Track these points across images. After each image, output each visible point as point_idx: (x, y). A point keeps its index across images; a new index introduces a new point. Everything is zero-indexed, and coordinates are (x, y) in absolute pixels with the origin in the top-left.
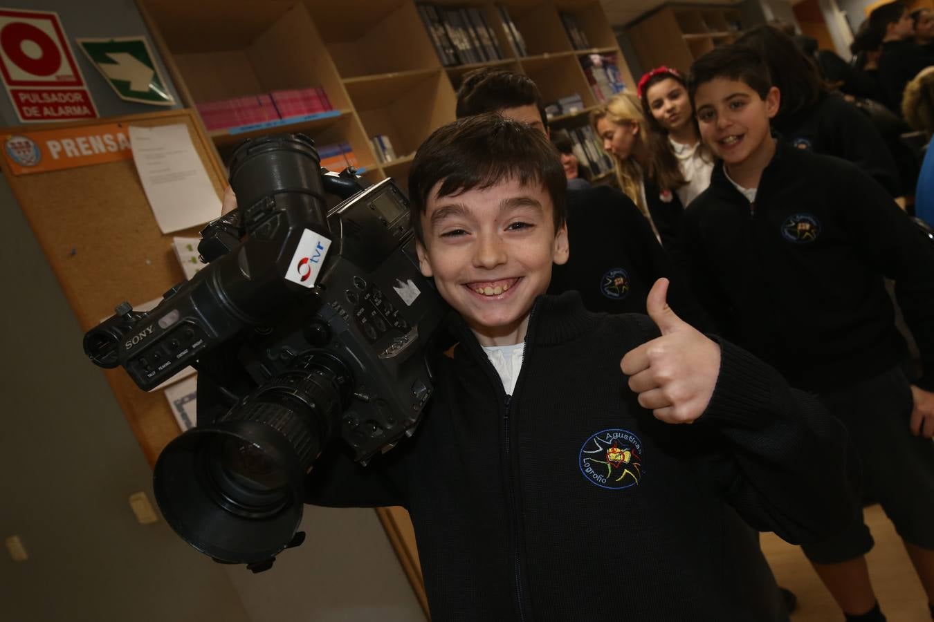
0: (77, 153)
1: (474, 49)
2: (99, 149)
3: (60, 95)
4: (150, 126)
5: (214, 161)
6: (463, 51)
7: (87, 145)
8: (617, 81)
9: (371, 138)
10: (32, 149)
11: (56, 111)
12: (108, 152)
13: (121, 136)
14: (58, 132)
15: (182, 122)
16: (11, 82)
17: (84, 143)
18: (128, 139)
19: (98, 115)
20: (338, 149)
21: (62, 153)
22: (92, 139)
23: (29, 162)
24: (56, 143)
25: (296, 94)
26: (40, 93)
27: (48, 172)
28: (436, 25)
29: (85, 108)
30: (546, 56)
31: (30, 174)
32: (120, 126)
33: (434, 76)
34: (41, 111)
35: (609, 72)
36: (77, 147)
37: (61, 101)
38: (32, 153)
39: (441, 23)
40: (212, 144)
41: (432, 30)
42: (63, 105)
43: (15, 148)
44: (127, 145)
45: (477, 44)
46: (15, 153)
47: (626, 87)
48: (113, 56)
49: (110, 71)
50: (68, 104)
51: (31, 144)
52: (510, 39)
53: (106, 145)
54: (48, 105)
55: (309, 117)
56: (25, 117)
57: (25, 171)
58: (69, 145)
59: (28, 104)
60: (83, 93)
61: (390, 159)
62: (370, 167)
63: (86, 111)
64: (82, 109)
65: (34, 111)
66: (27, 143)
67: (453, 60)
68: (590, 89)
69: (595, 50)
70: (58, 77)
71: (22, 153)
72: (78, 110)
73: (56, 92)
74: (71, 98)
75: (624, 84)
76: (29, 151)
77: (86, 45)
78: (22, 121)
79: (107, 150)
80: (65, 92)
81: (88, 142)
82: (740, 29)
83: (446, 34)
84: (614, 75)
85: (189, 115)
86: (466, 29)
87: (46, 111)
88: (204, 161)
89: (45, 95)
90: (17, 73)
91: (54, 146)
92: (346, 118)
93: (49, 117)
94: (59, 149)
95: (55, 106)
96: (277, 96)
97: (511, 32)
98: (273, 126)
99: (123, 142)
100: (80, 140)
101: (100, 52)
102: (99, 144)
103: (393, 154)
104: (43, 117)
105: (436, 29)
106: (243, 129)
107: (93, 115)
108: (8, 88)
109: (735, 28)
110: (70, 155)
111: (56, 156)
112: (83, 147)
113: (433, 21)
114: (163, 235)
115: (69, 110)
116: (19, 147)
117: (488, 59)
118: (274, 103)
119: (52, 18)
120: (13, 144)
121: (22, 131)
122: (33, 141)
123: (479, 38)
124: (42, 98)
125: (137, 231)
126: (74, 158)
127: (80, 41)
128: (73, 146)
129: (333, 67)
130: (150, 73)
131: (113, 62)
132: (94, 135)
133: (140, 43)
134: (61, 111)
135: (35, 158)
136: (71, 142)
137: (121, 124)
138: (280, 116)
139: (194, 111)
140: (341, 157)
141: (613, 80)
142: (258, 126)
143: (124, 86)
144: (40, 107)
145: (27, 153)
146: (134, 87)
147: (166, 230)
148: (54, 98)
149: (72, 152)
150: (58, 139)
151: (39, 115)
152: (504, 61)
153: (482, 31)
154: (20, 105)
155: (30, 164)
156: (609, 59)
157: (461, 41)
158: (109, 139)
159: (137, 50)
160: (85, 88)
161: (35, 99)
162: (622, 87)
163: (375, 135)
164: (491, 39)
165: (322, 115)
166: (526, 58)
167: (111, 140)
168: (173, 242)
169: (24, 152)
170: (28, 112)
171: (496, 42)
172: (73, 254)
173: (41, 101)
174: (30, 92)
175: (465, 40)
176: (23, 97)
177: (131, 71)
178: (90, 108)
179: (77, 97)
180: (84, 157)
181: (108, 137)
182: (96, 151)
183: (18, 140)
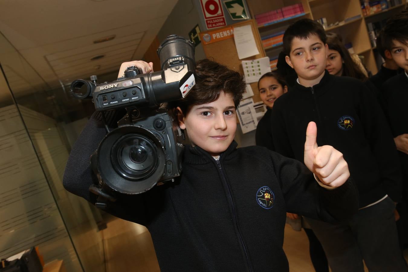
0: (220, 37)
3: (217, 20)
4: (240, 26)
5: (258, 36)
7: (222, 34)
11: (216, 25)
12: (228, 36)
13: (232, 30)
14: (216, 31)
15: (249, 24)
16: (206, 18)
21: (216, 37)
22: (224, 32)
25: (291, 7)
27: (213, 43)
31: (208, 44)
32: (232, 27)
34: (212, 25)
36: (220, 35)
37: (217, 21)
38: (209, 38)
40: (258, 29)
42: (218, 23)
43: (205, 37)
48: (232, 5)
49: (231, 11)
50: (219, 22)
51: (209, 35)
53: (227, 34)
54: (214, 23)
56: (208, 28)
57: (207, 43)
59: (209, 24)
60: (223, 18)
63: (223, 24)
65: (210, 26)
66: (208, 36)
70: (217, 15)
72: (221, 24)
73: (216, 19)
74: (220, 20)
77: (226, 3)
78: (208, 29)
80: (218, 19)
81: (223, 33)
85: (252, 21)
87: (214, 25)
88: (254, 36)
90: (208, 15)
91: (214, 36)
92: (307, 15)
93: (214, 27)
94: (215, 36)
95: (216, 23)
96: (284, 9)
99: (232, 32)
100: (221, 33)
101: (229, 5)
102: (226, 34)
103: (326, 25)
104: (212, 27)
106: (269, 24)
107: (225, 25)
108: (205, 20)
110: (218, 38)
111: (214, 38)
112: (221, 35)
114: (239, 60)
115: (219, 24)
118: (282, 12)
120: (205, 36)
121: (207, 32)
122: (209, 34)
124: (213, 21)
125: (233, 59)
126: (219, 38)
127: (224, 2)
130: (241, 9)
131: (232, 7)
132: (224, 31)
134: (217, 25)
136: (218, 34)
138: (283, 16)
139: (254, 20)
142: (274, 22)
143: (234, 15)
144: (212, 24)
146: (237, 15)
147: (240, 58)
148: (216, 21)
149: (219, 37)
150: (215, 33)
154: (208, 24)
158: (229, 32)
160: (224, 17)
161: (211, 22)
163: (320, 18)
168: (241, 62)
169: (207, 38)
173: (212, 22)
174: (210, 20)
176: (208, 22)
177: (237, 9)
178: (225, 23)
179: (222, 20)
180: (221, 38)
181: (228, 31)
182: (225, 36)
183: (206, 35)
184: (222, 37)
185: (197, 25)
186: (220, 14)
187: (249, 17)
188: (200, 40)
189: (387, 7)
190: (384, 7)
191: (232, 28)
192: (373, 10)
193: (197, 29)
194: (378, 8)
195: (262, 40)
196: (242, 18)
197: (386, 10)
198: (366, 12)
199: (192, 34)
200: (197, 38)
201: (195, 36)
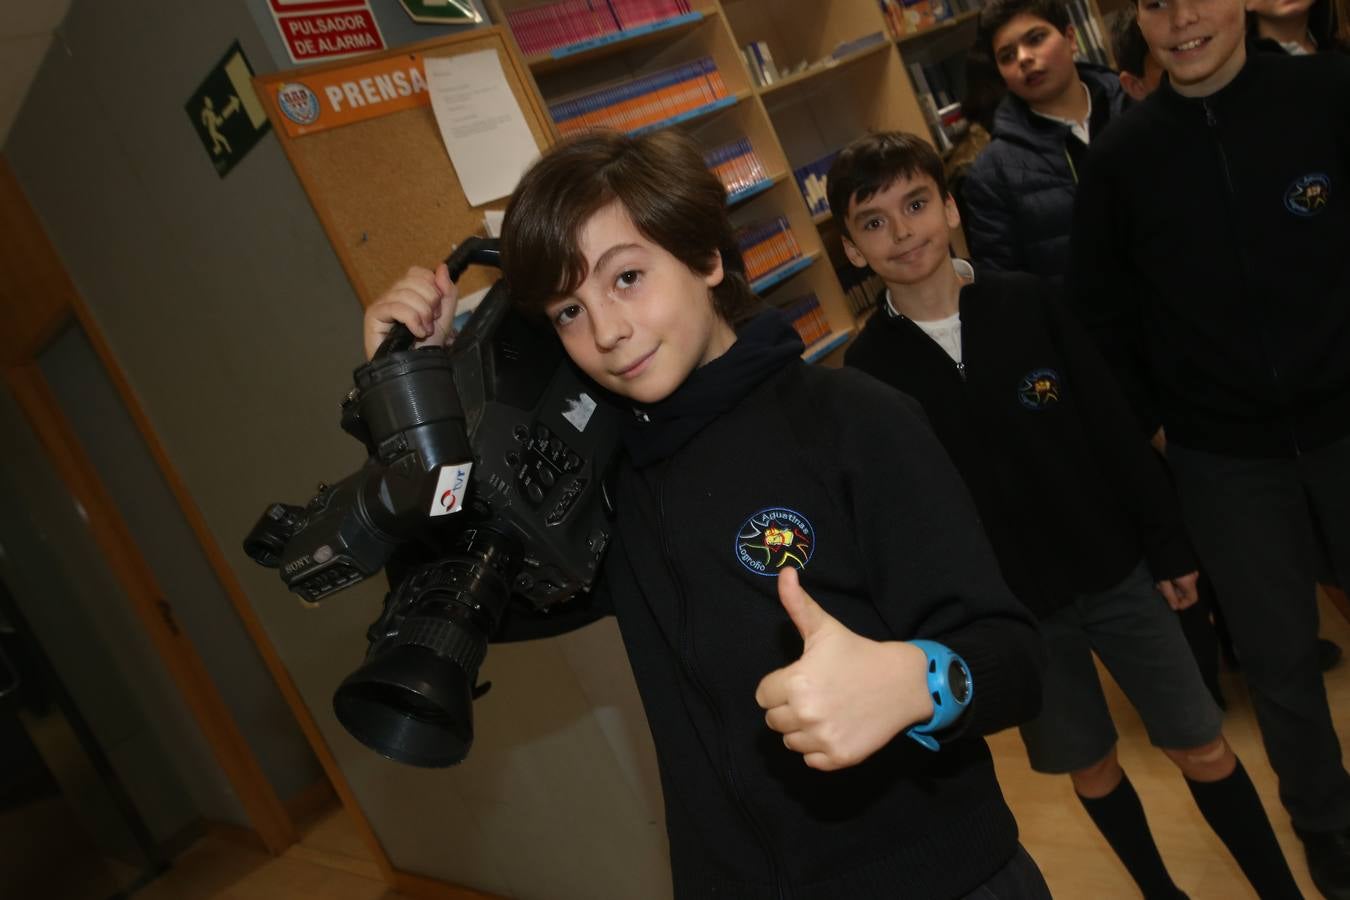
0: (362, 102)
2: (389, 95)
3: (337, 20)
4: (450, 55)
5: (533, 100)
7: (373, 90)
9: (743, 48)
10: (308, 100)
11: (334, 43)
12: (400, 97)
13: (414, 73)
14: (339, 73)
15: (490, 46)
16: (279, 7)
17: (369, 86)
18: (423, 75)
19: (385, 46)
20: (698, 68)
21: (344, 102)
22: (378, 80)
23: (308, 117)
24: (337, 90)
26: (313, 19)
27: (328, 130)
29: (368, 36)
31: (307, 135)
32: (412, 58)
34: (316, 45)
36: (362, 92)
37: (340, 28)
38: (308, 107)
40: (529, 73)
42: (341, 34)
43: (289, 100)
44: (422, 84)
46: (289, 107)
50: (349, 32)
51: (308, 92)
53: (396, 87)
54: (324, 36)
55: (659, 25)
56: (297, 55)
57: (302, 131)
58: (352, 90)
59: (300, 36)
60: (365, 14)
61: (769, 80)
62: (741, 93)
63: (370, 40)
64: (364, 36)
65: (307, 46)
71: (298, 107)
72: (360, 40)
73: (332, 16)
74: (350, 22)
76: (305, 103)
78: (295, 61)
79: (399, 95)
80: (342, 15)
81: (375, 85)
85: (499, 34)
87: (323, 45)
88: (520, 102)
89: (319, 22)
91: (335, 94)
92: (708, 21)
93: (326, 53)
94: (340, 97)
95: (332, 36)
98: (610, 41)
99: (418, 81)
100: (365, 83)
102: (388, 86)
103: (774, 70)
104: (320, 54)
106: (569, 49)
107: (379, 45)
108: (276, 16)
110: (353, 104)
111: (337, 108)
112: (368, 91)
114: (471, 208)
115: (349, 41)
116: (294, 98)
118: (610, 5)
120: (286, 95)
121: (296, 75)
122: (309, 88)
124: (316, 27)
125: (439, 205)
126: (359, 108)
128: (356, 92)
132: (381, 73)
134: (340, 43)
135: (312, 111)
136: (354, 86)
137: (414, 55)
138: (618, 24)
139: (505, 27)
140: (701, 80)
142: (589, 44)
144: (314, 38)
145: (303, 105)
147: (475, 201)
148: (331, 25)
149: (356, 100)
150: (339, 83)
151: (315, 52)
154: (291, 38)
155: (308, 121)
158: (400, 78)
160: (367, 5)
161: (309, 28)
163: (748, 42)
165: (676, 19)
167: (404, 80)
168: (484, 217)
169: (300, 105)
170: (301, 47)
172: (364, 239)
173: (314, 31)
174: (300, 19)
176: (294, 27)
178: (375, 35)
179: (359, 21)
180: (369, 106)
181: (398, 75)
182: (384, 96)
183: (292, 89)
184: (373, 100)
185: (236, 48)
187: (482, 15)
188: (257, 118)
189: (950, 13)
190: (939, 11)
191: (415, 59)
192: (913, 21)
193: (237, 71)
194: (925, 14)
195: (557, 120)
196: (461, 14)
198: (894, 26)
199: (208, 102)
200: (241, 115)
201: (227, 113)
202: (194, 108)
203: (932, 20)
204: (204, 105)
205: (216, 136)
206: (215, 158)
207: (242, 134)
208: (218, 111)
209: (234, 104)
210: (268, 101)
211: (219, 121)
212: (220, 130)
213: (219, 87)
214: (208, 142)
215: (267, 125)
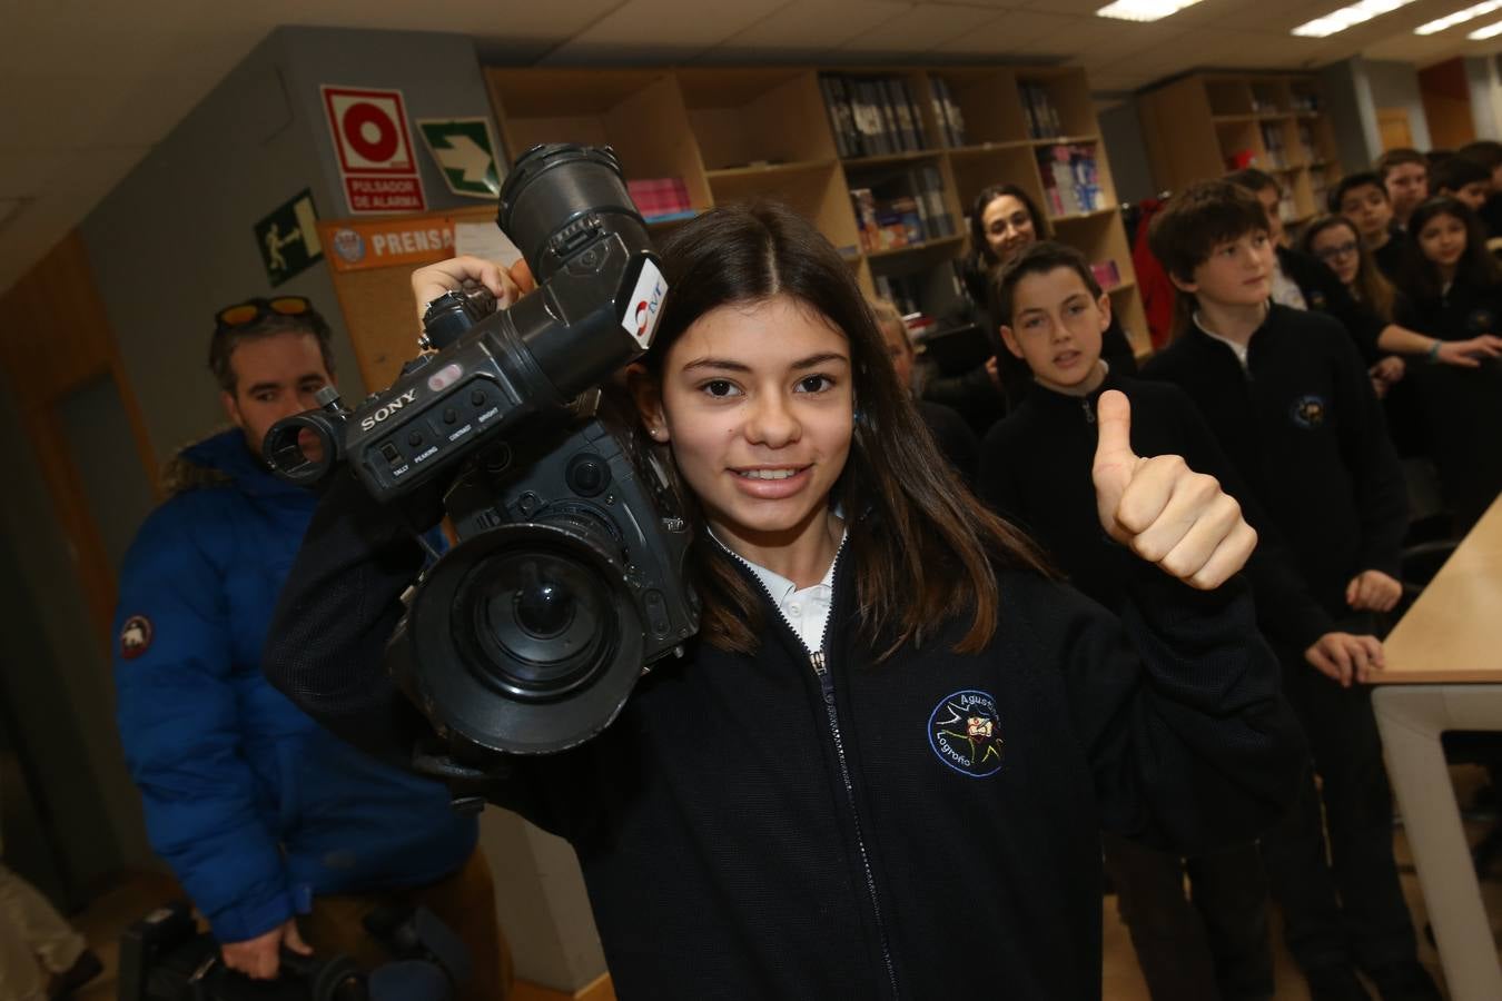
0: (400, 250)
1: (887, 135)
2: (423, 248)
3: (392, 183)
4: (479, 222)
6: (871, 138)
7: (410, 242)
8: (1089, 182)
10: (357, 244)
11: (386, 201)
12: (432, 251)
13: (446, 233)
14: (386, 225)
16: (347, 169)
17: (409, 238)
18: (453, 235)
19: (427, 208)
21: (386, 249)
22: (417, 235)
23: (353, 257)
24: (381, 238)
25: (649, 185)
26: (372, 181)
27: (370, 269)
28: (841, 105)
29: (414, 199)
30: (988, 146)
31: (351, 271)
32: (447, 221)
33: (824, 173)
34: (371, 201)
35: (1080, 170)
36: (401, 243)
37: (393, 191)
38: (357, 248)
39: (848, 102)
41: (834, 110)
42: (392, 195)
43: (342, 242)
44: (452, 243)
45: (893, 128)
46: (341, 247)
47: (1102, 190)
48: (451, 139)
49: (447, 158)
50: (399, 194)
51: (358, 238)
52: (941, 122)
53: (430, 242)
54: (379, 195)
55: (660, 217)
56: (355, 208)
57: (348, 267)
59: (360, 193)
60: (415, 181)
63: (415, 202)
64: (411, 200)
65: (364, 201)
66: (354, 237)
67: (854, 149)
68: (1043, 193)
69: (1063, 140)
70: (393, 164)
71: (348, 246)
72: (407, 201)
73: (388, 180)
74: (401, 187)
75: (1099, 185)
76: (355, 246)
77: (427, 128)
78: (352, 212)
79: (431, 249)
80: (396, 180)
81: (412, 238)
82: (1315, 108)
83: (852, 118)
84: (1087, 175)
86: (881, 107)
87: (377, 202)
89: (377, 184)
90: (355, 159)
91: (379, 241)
93: (378, 208)
94: (383, 244)
95: (386, 195)
97: (946, 113)
99: (449, 240)
100: (405, 235)
101: (437, 136)
102: (424, 241)
104: (372, 208)
105: (839, 110)
107: (421, 207)
108: (344, 176)
109: (1308, 105)
110: (392, 251)
111: (379, 252)
112: (407, 242)
113: (837, 100)
115: (398, 201)
116: (347, 241)
117: (904, 148)
119: (395, 97)
120: (341, 238)
121: (351, 223)
122: (360, 235)
123: (897, 119)
124: (374, 187)
126: (397, 255)
127: (420, 122)
128: (397, 243)
129: (697, 155)
130: (486, 160)
131: (447, 146)
132: (420, 230)
133: (481, 126)
134: (391, 202)
135: (359, 253)
136: (396, 237)
137: (449, 219)
141: (1082, 179)
143: (457, 175)
144: (371, 196)
145: (353, 247)
146: (468, 177)
148: (386, 188)
149: (395, 248)
150: (384, 233)
151: (369, 206)
152: (927, 153)
153: (903, 111)
154: (352, 194)
155: (354, 260)
156: (1083, 152)
157: (872, 123)
158: (434, 236)
159: (477, 134)
160: (418, 176)
161: (367, 188)
162: (1094, 191)
164: (914, 121)
165: (677, 215)
166: (960, 148)
167: (437, 238)
169: (350, 246)
170: (359, 201)
171: (921, 125)
172: (382, 359)
173: (373, 191)
174: (364, 180)
175: (878, 122)
176: (356, 186)
177: (466, 157)
178: (420, 200)
179: (409, 187)
180: (405, 254)
181: (433, 233)
182: (419, 248)
183: (346, 233)
184: (409, 250)
185: (306, 193)
186: (404, 163)
188: (313, 248)
189: (922, 237)
190: (913, 234)
191: (449, 222)
192: (886, 240)
193: (303, 210)
194: (899, 235)
196: (489, 191)
197: (920, 245)
198: (869, 242)
199: (275, 228)
200: (300, 245)
201: (289, 239)
202: (261, 230)
203: (904, 240)
204: (269, 230)
205: (275, 255)
206: (272, 272)
207: (298, 258)
208: (281, 236)
209: (295, 235)
210: (325, 238)
211: (281, 244)
212: (282, 251)
213: (285, 219)
214: (268, 258)
215: (319, 257)
